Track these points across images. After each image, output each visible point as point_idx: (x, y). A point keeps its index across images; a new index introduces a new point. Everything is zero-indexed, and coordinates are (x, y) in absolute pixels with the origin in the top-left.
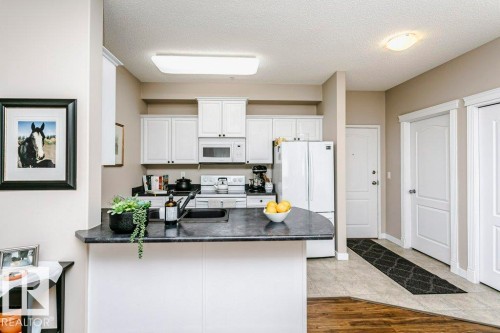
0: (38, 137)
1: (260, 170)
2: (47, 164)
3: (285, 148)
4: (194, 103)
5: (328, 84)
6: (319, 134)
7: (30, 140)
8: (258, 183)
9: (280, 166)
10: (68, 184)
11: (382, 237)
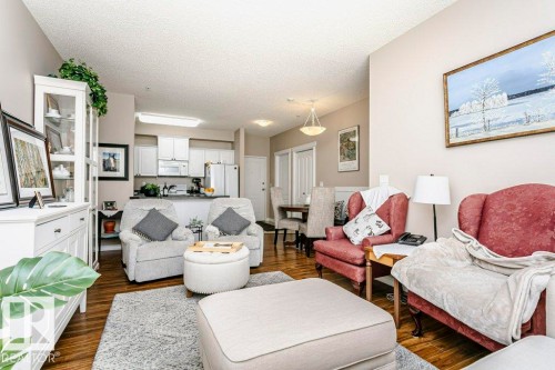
0: (112, 160)
1: (197, 181)
2: (115, 170)
3: (212, 168)
4: (156, 137)
5: (237, 133)
6: (232, 161)
7: (109, 160)
8: (195, 188)
9: (209, 178)
10: (126, 178)
11: (267, 220)
